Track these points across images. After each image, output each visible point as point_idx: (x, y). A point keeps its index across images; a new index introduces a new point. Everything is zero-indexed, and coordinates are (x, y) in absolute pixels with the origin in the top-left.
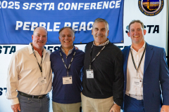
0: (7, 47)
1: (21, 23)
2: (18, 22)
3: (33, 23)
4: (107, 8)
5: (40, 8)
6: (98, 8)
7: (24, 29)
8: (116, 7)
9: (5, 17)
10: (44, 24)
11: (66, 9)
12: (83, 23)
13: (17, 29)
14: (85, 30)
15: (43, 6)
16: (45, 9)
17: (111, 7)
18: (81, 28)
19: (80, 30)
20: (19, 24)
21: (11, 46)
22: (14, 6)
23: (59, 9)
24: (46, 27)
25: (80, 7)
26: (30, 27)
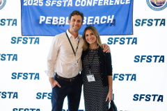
0: (32, 39)
1: (44, 18)
2: (41, 17)
3: (54, 18)
4: (118, 3)
5: (61, 5)
6: (110, 4)
7: (47, 23)
8: (127, 3)
9: (31, 13)
10: (64, 18)
11: (82, 5)
12: (97, 18)
13: (40, 23)
14: (98, 23)
15: (63, 3)
16: (65, 5)
17: (121, 3)
18: (95, 22)
19: (94, 23)
20: (42, 19)
21: (36, 37)
22: (38, 4)
23: (76, 5)
24: (65, 21)
25: (94, 3)
26: (52, 21)
